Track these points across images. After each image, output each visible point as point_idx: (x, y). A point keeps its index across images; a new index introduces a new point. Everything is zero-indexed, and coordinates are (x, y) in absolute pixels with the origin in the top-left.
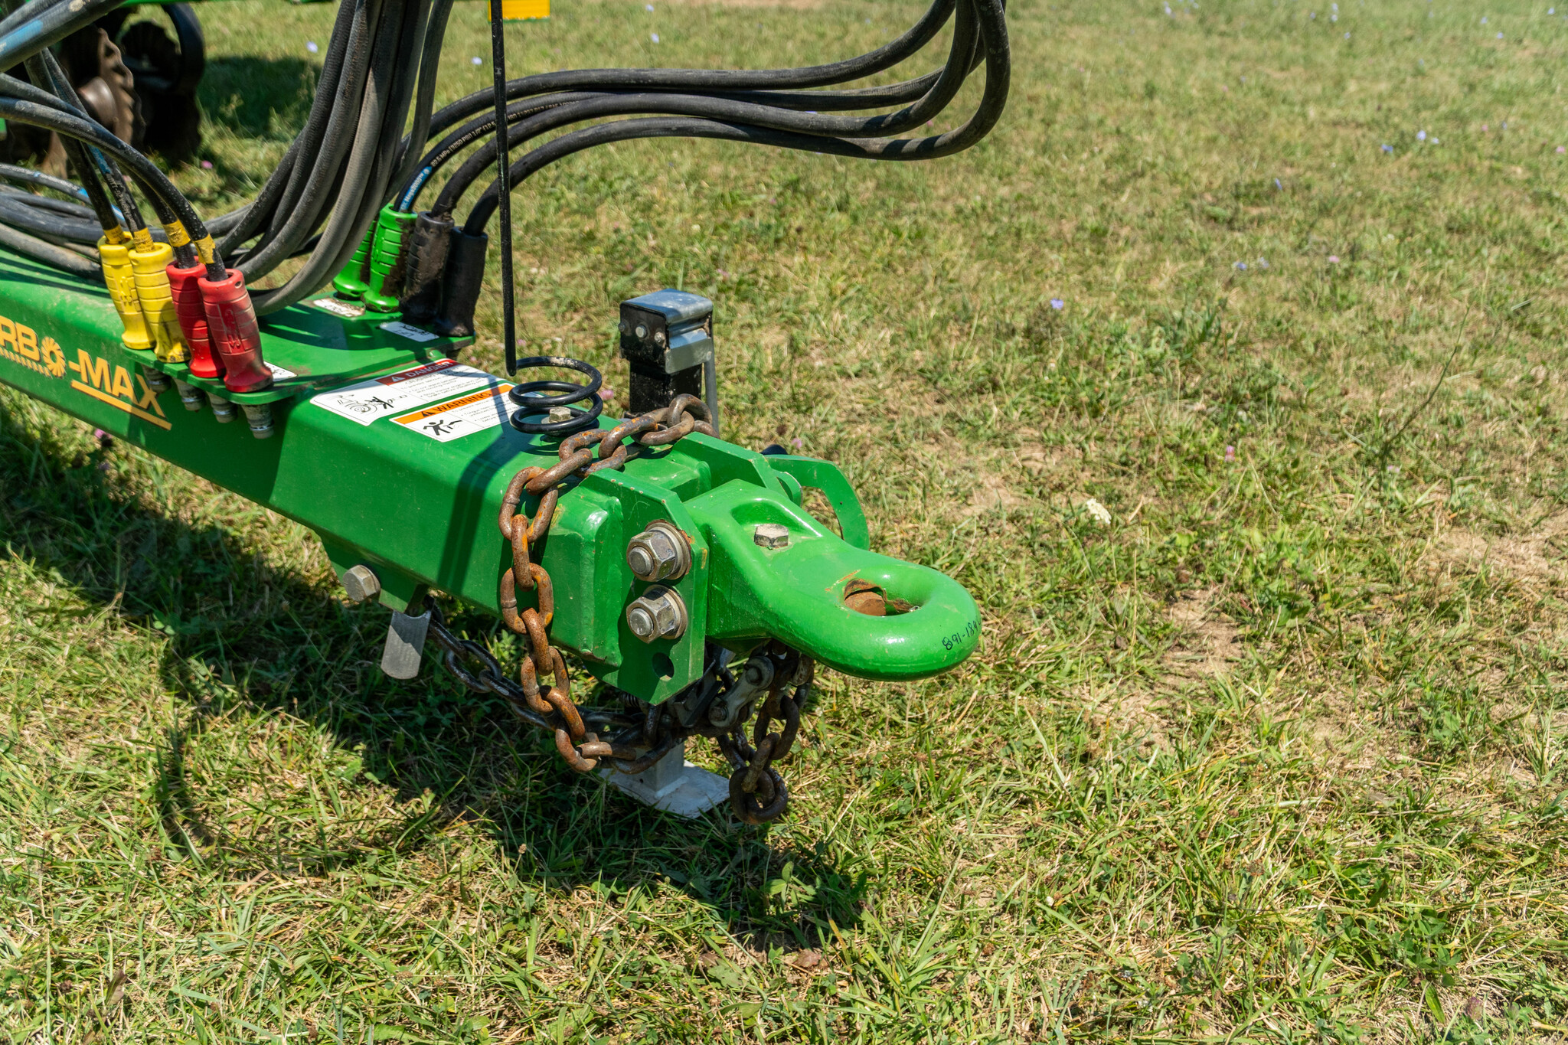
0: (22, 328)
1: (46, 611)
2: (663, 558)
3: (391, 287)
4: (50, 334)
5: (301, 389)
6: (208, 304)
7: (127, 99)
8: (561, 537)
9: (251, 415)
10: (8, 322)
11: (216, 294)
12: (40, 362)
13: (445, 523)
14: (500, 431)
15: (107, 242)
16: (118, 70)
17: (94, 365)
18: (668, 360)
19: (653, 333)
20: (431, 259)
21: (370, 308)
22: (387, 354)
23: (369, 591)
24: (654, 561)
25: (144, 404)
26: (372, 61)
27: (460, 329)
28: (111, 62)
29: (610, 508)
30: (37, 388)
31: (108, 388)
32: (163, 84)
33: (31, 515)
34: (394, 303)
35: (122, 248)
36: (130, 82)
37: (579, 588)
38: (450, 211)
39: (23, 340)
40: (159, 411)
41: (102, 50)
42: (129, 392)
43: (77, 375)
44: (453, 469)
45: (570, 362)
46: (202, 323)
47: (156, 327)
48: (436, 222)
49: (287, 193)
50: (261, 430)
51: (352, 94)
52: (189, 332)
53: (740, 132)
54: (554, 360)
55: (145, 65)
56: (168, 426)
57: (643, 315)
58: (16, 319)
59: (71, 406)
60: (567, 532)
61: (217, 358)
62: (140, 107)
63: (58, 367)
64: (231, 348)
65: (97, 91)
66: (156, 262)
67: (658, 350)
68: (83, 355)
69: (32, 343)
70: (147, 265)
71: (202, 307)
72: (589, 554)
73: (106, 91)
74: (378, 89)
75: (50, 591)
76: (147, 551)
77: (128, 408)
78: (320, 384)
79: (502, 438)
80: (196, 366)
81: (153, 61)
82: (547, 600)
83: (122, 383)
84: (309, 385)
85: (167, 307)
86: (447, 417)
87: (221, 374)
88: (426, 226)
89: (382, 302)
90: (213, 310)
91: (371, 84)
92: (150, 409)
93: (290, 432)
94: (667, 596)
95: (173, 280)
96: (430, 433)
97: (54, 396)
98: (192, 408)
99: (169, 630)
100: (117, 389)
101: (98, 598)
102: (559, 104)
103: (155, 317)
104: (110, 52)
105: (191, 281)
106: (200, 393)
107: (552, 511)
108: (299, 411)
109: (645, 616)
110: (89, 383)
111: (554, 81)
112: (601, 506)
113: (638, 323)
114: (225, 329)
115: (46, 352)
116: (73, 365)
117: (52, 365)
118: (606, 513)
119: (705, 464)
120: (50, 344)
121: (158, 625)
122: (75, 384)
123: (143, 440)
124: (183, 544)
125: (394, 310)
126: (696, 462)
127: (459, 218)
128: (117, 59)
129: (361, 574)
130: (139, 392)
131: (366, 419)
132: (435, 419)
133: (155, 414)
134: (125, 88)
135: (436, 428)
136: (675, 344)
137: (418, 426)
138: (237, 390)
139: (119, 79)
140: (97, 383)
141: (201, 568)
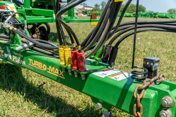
0: (40, 63)
1: (35, 110)
2: (169, 103)
3: (100, 57)
4: (45, 64)
5: (91, 72)
6: (78, 57)
7: (39, 36)
8: (146, 98)
9: (82, 76)
10: (37, 62)
11: (80, 55)
12: (42, 68)
13: (119, 95)
14: (127, 79)
15: (60, 47)
16: (38, 32)
17: (52, 69)
18: (153, 68)
19: (150, 63)
20: (108, 52)
21: (96, 60)
22: (102, 67)
23: (101, 108)
24: (168, 103)
25: (60, 75)
26: (110, 17)
27: (113, 63)
28: (37, 31)
29: (155, 93)
30: (41, 73)
31: (54, 72)
32: (44, 34)
33: (30, 95)
34: (100, 59)
35: (63, 48)
36: (40, 34)
37: (149, 108)
38: (111, 44)
39: (39, 65)
40: (63, 76)
41: (36, 30)
42: (58, 73)
43: (48, 70)
44: (122, 86)
45: (141, 67)
46: (76, 60)
47: (67, 61)
48: (109, 45)
49: (89, 39)
50: (83, 79)
51: (105, 22)
52: (73, 62)
53: (165, 30)
54: (138, 67)
55: (42, 32)
56: (64, 78)
57: (148, 60)
58: (39, 61)
59: (46, 75)
60: (147, 97)
61: (77, 66)
62: (41, 37)
63: (45, 69)
64: (81, 64)
65: (35, 35)
66: (68, 50)
67: (151, 67)
68: (50, 67)
69: (41, 65)
70: (67, 51)
71: (77, 57)
72: (151, 102)
73: (36, 35)
74: (110, 21)
75: (35, 107)
76: (49, 101)
77: (57, 75)
78: (93, 71)
79: (128, 80)
80: (74, 68)
81: (43, 31)
82: (142, 110)
83: (57, 71)
84: (92, 71)
85: (70, 58)
86: (117, 77)
87: (78, 69)
88: (108, 46)
89: (98, 59)
90: (79, 58)
91: (109, 20)
92: (61, 75)
93: (88, 79)
94: (168, 110)
95: (72, 53)
96: (115, 79)
97: (44, 74)
98: (70, 75)
99: (55, 114)
100: (56, 72)
101: (43, 108)
102: (131, 27)
103: (67, 59)
104: (37, 30)
105: (75, 53)
106: (73, 72)
107: (144, 93)
108: (90, 75)
109: (164, 114)
110: (51, 71)
111: (130, 23)
112: (153, 92)
113: (147, 62)
114: (81, 61)
115: (43, 67)
116: (48, 69)
117: (44, 69)
118: (155, 94)
119: (169, 86)
120: (44, 65)
121: (54, 113)
122: (48, 72)
123: (59, 81)
124: (55, 100)
125: (100, 60)
126: (166, 86)
127: (113, 45)
128: (38, 31)
129: (99, 104)
130: (59, 73)
131: (103, 76)
132: (115, 77)
133: (62, 76)
134: (39, 35)
135: (116, 78)
136: (154, 65)
137: (113, 78)
138: (81, 71)
139: (38, 34)
140: (52, 71)
141: (58, 104)
